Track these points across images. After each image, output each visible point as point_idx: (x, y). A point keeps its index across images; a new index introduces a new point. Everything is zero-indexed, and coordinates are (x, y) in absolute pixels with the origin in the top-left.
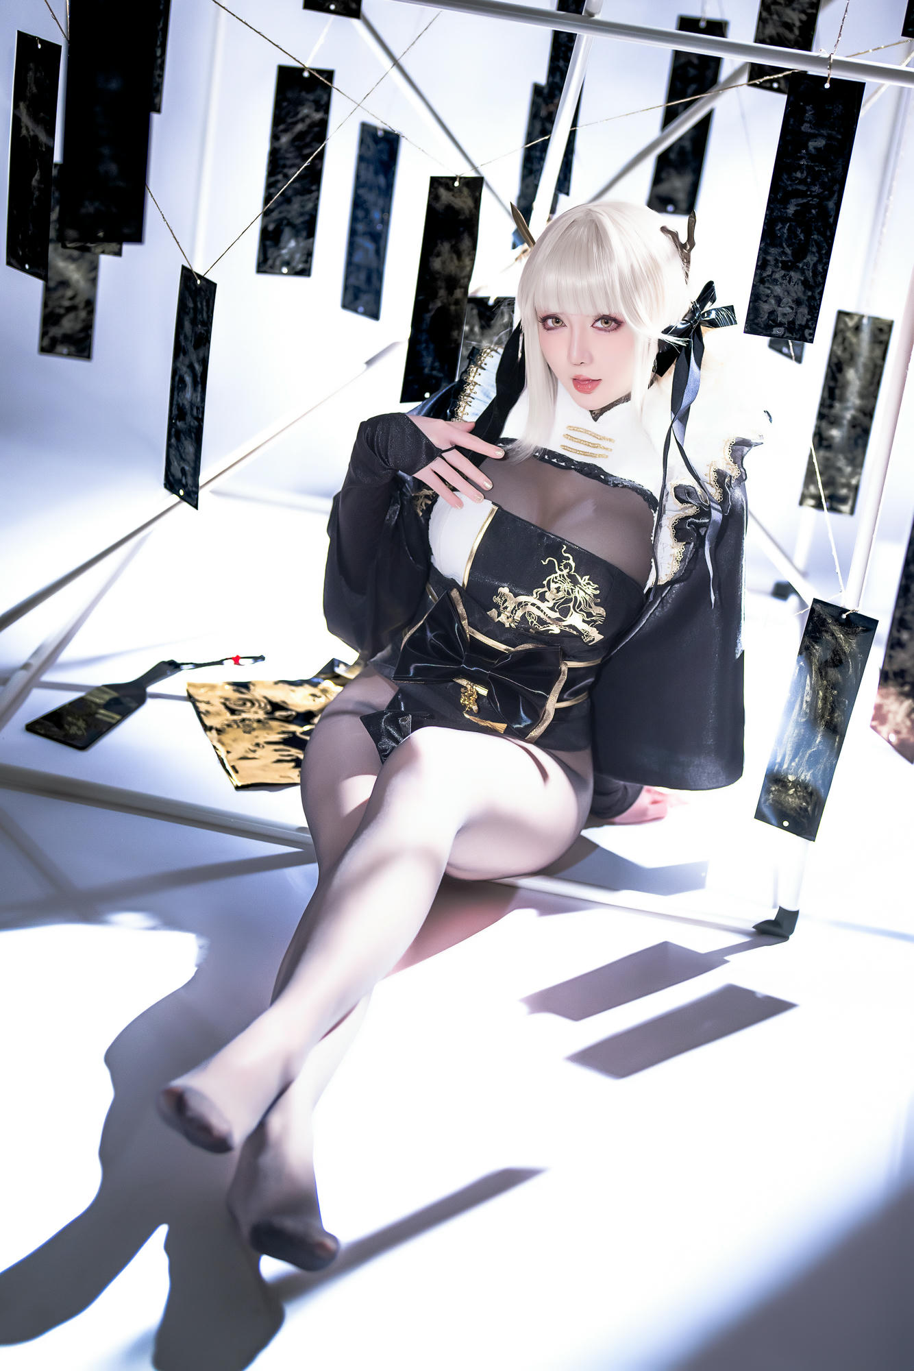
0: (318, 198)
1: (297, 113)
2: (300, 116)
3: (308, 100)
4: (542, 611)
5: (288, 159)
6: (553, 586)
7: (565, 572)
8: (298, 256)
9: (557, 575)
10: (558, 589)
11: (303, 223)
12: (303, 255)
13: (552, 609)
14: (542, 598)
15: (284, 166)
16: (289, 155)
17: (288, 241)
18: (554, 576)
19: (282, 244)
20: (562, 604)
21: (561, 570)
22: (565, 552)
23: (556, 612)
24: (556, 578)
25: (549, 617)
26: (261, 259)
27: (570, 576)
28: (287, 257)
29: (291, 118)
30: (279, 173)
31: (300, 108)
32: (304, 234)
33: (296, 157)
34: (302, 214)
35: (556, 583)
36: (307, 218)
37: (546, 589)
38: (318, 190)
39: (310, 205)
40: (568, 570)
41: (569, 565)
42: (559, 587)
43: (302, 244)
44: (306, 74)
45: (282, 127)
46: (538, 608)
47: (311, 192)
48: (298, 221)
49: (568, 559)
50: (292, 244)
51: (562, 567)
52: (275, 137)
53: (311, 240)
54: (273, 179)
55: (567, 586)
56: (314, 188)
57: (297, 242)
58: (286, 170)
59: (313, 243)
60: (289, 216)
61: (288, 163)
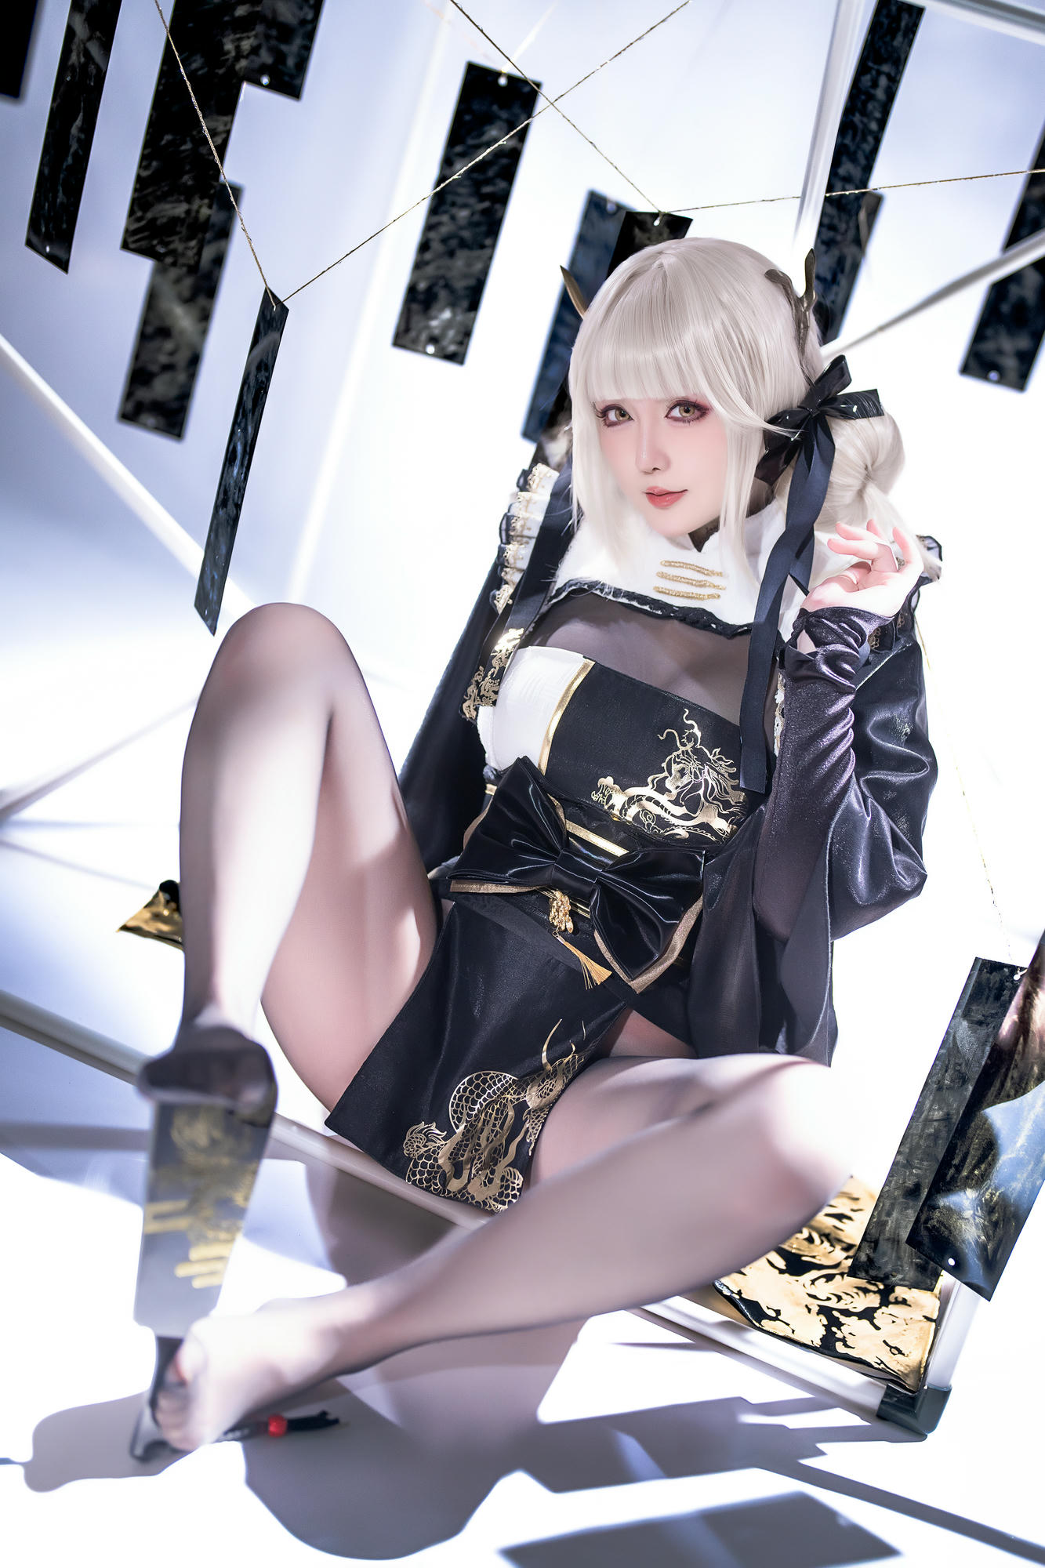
0: (490, 258)
1: (482, 134)
2: (485, 138)
3: (499, 118)
4: (662, 807)
5: (458, 195)
6: (675, 767)
7: (689, 747)
8: (451, 333)
9: (680, 752)
10: (682, 773)
11: (467, 288)
12: (458, 333)
13: (676, 802)
14: (661, 788)
15: (453, 204)
16: (462, 190)
17: (442, 310)
18: (675, 753)
19: (433, 312)
20: (689, 792)
21: (684, 745)
22: (687, 719)
23: (681, 806)
24: (678, 756)
25: (672, 815)
26: (402, 328)
27: (695, 751)
28: (436, 332)
29: (473, 138)
30: (445, 212)
31: (486, 128)
32: (465, 304)
33: (471, 195)
34: (465, 276)
35: (679, 763)
36: (472, 282)
37: (666, 774)
38: (493, 246)
39: (479, 266)
40: (692, 744)
41: (693, 735)
42: (683, 769)
43: (459, 318)
44: (503, 81)
45: (459, 149)
46: (657, 803)
47: (482, 247)
48: (460, 285)
49: (692, 727)
50: (447, 314)
51: (685, 740)
52: (448, 162)
53: (472, 314)
54: (435, 219)
55: (693, 766)
56: (488, 242)
57: (454, 314)
58: (454, 210)
59: (474, 320)
60: (449, 275)
61: (460, 200)
